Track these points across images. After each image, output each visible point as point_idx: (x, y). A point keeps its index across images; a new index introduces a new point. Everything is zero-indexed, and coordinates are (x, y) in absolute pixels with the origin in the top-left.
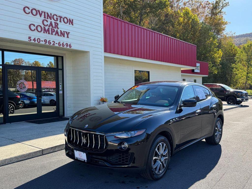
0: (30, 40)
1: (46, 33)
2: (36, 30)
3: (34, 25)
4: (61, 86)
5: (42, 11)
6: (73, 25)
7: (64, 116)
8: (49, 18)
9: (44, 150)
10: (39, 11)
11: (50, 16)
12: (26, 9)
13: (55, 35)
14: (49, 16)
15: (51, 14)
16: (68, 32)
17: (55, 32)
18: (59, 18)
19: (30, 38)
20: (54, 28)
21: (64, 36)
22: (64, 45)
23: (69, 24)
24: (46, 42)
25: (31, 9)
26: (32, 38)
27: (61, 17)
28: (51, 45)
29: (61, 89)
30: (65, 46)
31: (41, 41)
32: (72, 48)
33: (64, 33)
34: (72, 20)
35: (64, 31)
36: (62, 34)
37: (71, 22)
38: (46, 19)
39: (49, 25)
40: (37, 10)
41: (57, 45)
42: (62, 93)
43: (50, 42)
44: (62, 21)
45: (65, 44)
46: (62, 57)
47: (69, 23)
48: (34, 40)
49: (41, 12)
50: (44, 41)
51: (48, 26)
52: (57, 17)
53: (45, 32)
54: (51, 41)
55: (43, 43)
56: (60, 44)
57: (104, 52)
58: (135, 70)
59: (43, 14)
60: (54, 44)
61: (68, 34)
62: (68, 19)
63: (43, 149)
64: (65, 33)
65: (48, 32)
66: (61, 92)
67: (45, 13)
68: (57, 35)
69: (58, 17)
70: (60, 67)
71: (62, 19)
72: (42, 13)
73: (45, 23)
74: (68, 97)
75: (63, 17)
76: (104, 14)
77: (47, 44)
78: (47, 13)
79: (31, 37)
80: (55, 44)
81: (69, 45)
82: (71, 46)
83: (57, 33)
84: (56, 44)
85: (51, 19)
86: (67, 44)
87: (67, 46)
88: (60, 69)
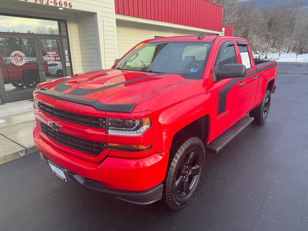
4: (67, 57)
9: (29, 149)
22: (61, 3)
24: (36, 0)
28: (44, 3)
29: (67, 60)
30: (64, 6)
32: (72, 8)
41: (52, 4)
42: (69, 65)
43: (42, 1)
45: (63, 3)
46: (65, 21)
56: (56, 3)
57: (116, 13)
58: (155, 36)
60: (47, 3)
70: (64, 34)
77: (38, 2)
80: (49, 2)
81: (68, 5)
82: (71, 5)
84: (51, 2)
86: (66, 2)
87: (66, 5)
88: (64, 37)
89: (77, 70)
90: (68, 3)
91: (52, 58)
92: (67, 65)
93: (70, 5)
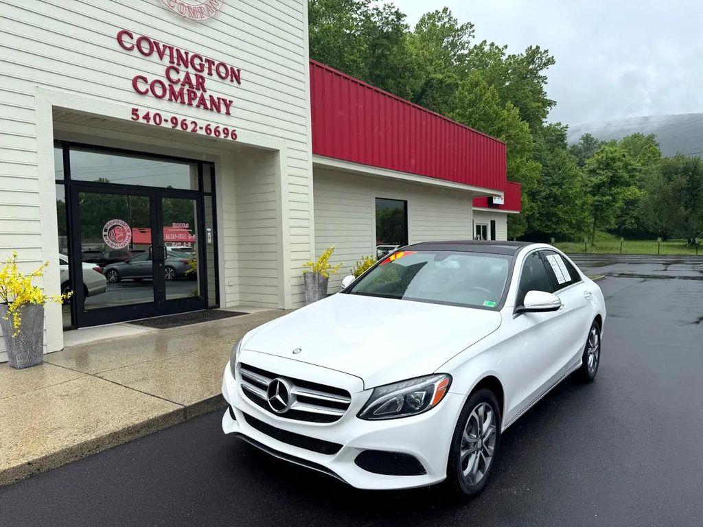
0: (135, 117)
1: (176, 101)
2: (150, 93)
3: (145, 80)
4: (209, 234)
5: (164, 46)
6: (239, 83)
7: (219, 307)
8: (181, 63)
9: (189, 407)
10: (157, 44)
11: (185, 58)
12: (125, 38)
13: (198, 106)
14: (182, 59)
15: (186, 54)
16: (229, 101)
17: (198, 99)
18: (207, 65)
19: (135, 111)
20: (195, 90)
21: (219, 111)
22: (219, 132)
23: (232, 81)
24: (176, 124)
25: (136, 37)
26: (141, 114)
27: (211, 62)
28: (189, 130)
29: (209, 241)
30: (222, 136)
31: (163, 119)
32: (237, 140)
33: (219, 103)
34: (239, 71)
35: (218, 98)
36: (215, 105)
37: (235, 75)
38: (175, 65)
39: (182, 79)
40: (152, 41)
41: (203, 132)
43: (186, 125)
44: (214, 72)
45: (221, 130)
46: (212, 165)
47: (229, 77)
48: (147, 117)
49: (162, 48)
50: (169, 120)
51: (180, 83)
52: (202, 61)
53: (173, 98)
54: (188, 122)
55: (169, 125)
56: (210, 130)
57: (313, 153)
58: (376, 198)
59: (167, 51)
60: (194, 130)
61: (228, 105)
62: (229, 67)
63: (187, 404)
64: (222, 101)
65: (179, 100)
67: (171, 49)
68: (202, 107)
69: (204, 63)
70: (207, 189)
71: (214, 68)
72: (164, 50)
73: (173, 76)
74: (227, 261)
75: (216, 63)
76: (313, 61)
77: (179, 128)
78: (177, 50)
79: (137, 110)
80: (198, 128)
81: (230, 134)
82: (236, 136)
83: (202, 101)
84: (201, 128)
85: (187, 67)
86: (227, 129)
87: (227, 134)
88: (208, 194)
90: (231, 130)
91: (180, 235)
92: (207, 251)
93: (234, 135)
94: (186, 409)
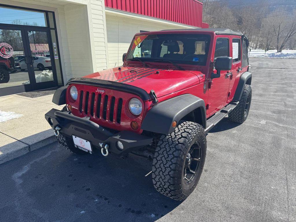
4: (55, 50)
9: (32, 145)
29: (56, 53)
42: (58, 58)
46: (53, 13)
58: (141, 31)
63: (30, 143)
66: (56, 58)
70: (52, 26)
88: (52, 29)
89: (66, 63)
92: (55, 58)
94: (29, 146)
